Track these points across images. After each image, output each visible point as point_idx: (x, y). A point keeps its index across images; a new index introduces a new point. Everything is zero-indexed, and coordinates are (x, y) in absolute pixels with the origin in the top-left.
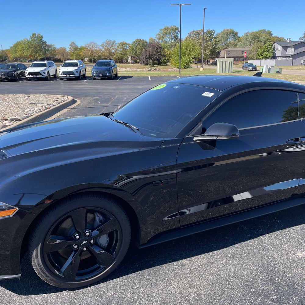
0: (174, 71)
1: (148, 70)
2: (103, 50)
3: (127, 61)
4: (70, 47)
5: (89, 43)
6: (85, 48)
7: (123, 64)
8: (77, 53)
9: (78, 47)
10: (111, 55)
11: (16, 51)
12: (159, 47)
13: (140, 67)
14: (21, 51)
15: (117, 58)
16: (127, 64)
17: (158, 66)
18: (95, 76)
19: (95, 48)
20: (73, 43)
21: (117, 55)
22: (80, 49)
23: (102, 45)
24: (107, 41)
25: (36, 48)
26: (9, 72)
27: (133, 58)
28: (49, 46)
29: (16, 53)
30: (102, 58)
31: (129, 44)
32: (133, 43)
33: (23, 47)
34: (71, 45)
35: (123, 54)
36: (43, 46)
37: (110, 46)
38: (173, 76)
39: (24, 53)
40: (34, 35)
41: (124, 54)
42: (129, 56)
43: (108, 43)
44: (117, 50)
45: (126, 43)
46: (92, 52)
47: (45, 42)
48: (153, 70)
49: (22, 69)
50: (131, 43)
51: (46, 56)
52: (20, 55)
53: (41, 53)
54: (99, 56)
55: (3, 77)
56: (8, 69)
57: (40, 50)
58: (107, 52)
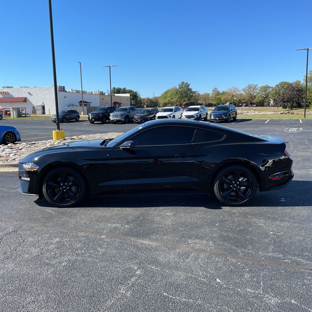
0: (310, 114)
1: (280, 113)
2: (244, 94)
3: (268, 105)
4: (212, 93)
5: (231, 88)
6: (226, 93)
7: (265, 107)
8: (219, 98)
9: (220, 92)
10: (252, 99)
11: (165, 97)
12: (300, 90)
13: (276, 111)
14: (169, 97)
15: (258, 101)
16: (268, 108)
17: (297, 109)
18: (212, 119)
19: (236, 92)
20: (216, 89)
21: (258, 99)
22: (221, 94)
23: (244, 90)
24: (249, 85)
25: (182, 95)
26: (144, 116)
28: (194, 92)
29: (165, 99)
30: (243, 102)
31: (272, 87)
32: (276, 86)
33: (172, 94)
34: (214, 91)
35: (265, 98)
36: (188, 92)
37: (252, 90)
39: (172, 99)
40: (183, 83)
42: (271, 99)
43: (250, 87)
44: (259, 94)
45: (269, 87)
46: (233, 97)
47: (191, 89)
48: (286, 113)
49: (154, 114)
50: (274, 86)
51: (191, 101)
52: (169, 101)
53: (186, 99)
54: (239, 100)
55: (139, 120)
56: (144, 113)
57: (186, 96)
58: (248, 96)
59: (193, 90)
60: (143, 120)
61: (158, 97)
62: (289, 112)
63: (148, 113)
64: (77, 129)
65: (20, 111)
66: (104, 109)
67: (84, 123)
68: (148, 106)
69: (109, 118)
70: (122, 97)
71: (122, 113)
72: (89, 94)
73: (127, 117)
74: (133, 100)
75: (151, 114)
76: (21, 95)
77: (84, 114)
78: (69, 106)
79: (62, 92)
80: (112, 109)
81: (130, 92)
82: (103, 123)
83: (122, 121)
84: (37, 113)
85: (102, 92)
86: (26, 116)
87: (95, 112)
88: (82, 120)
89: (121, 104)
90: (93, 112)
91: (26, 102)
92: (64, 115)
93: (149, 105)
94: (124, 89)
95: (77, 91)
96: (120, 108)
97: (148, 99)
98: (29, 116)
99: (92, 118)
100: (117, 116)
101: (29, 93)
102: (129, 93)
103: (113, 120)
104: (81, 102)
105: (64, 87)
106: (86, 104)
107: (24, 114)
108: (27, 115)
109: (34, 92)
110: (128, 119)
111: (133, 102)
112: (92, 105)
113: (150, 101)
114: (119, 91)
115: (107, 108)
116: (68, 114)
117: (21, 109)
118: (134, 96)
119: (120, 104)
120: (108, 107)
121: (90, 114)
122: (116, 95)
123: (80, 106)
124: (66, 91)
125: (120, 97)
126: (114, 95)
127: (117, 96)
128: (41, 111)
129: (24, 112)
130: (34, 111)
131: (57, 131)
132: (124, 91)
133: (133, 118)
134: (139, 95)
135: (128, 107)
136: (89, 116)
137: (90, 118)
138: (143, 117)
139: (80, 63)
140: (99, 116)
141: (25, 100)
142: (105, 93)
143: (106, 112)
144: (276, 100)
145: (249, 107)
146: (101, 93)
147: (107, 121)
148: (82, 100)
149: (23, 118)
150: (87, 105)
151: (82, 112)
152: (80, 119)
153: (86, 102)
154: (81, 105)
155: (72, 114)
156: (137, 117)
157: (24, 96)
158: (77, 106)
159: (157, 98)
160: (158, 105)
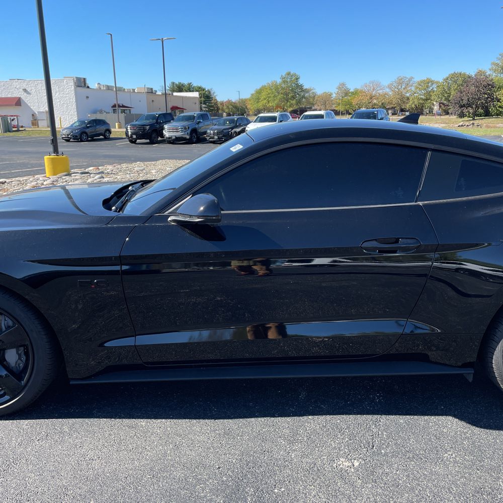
1: (457, 125)
2: (391, 93)
3: (431, 112)
4: (338, 92)
5: (368, 83)
6: (361, 92)
7: (424, 117)
8: (349, 100)
9: (350, 91)
10: (404, 102)
11: (258, 100)
12: (489, 85)
13: (447, 121)
14: (265, 99)
15: (413, 106)
16: (430, 117)
17: (482, 119)
19: (377, 91)
20: (343, 84)
21: (414, 102)
22: (352, 93)
23: (389, 87)
24: (398, 78)
25: (287, 94)
26: (224, 129)
27: (442, 106)
28: (307, 91)
29: (258, 102)
30: (388, 107)
31: (437, 82)
32: (445, 80)
33: (269, 94)
34: (339, 88)
35: (424, 100)
36: (298, 91)
37: (403, 87)
38: (496, 136)
39: (269, 102)
40: (288, 74)
41: (427, 100)
42: (435, 103)
43: (400, 81)
44: (415, 93)
45: (432, 81)
46: (371, 98)
47: (301, 86)
48: (468, 126)
49: (242, 126)
50: (441, 80)
51: (301, 106)
52: (263, 105)
53: (294, 102)
54: (382, 104)
55: (216, 137)
56: (224, 125)
57: (293, 97)
58: (398, 96)
59: (305, 87)
60: (223, 136)
61: (246, 100)
62: (473, 124)
63: (232, 125)
64: (104, 153)
65: (8, 121)
66: (153, 117)
67: (119, 143)
68: (229, 115)
69: (163, 134)
70: (186, 97)
71: (186, 123)
72: (129, 92)
73: (194, 131)
74: (205, 103)
75: (236, 127)
76: (10, 93)
77: (120, 127)
78: (95, 112)
79: (81, 88)
80: (168, 117)
81: (199, 89)
82: (152, 143)
83: (184, 139)
84: (39, 125)
85: (152, 89)
86: (18, 131)
87: (137, 123)
88: (116, 137)
89: (184, 111)
90: (135, 123)
91: (21, 105)
92: (84, 128)
93: (232, 113)
94: (189, 84)
95: (108, 86)
96: (182, 115)
97: (229, 102)
98: (25, 130)
99: (133, 134)
100: (177, 130)
101: (25, 90)
102: (197, 91)
103: (170, 138)
104: (114, 106)
105: (84, 79)
106: (124, 110)
107: (16, 127)
108: (20, 129)
109: (33, 88)
110: (197, 134)
111: (205, 107)
112: (133, 112)
113: (233, 106)
114: (180, 88)
115: (159, 115)
116: (90, 126)
117: (9, 118)
118: (207, 97)
119: (182, 110)
120: (161, 113)
121: (129, 126)
122: (175, 94)
123: (114, 113)
124: (88, 87)
125: (182, 97)
126: (172, 95)
127: (176, 96)
128: (46, 121)
129: (15, 123)
130: (35, 122)
131: (53, 156)
132: (190, 89)
133: (205, 133)
134: (215, 95)
135: (196, 113)
136: (127, 130)
137: (130, 133)
138: (222, 131)
139: (111, 35)
140: (144, 129)
141: (18, 102)
142: (156, 91)
143: (157, 122)
144: (443, 104)
145: (399, 116)
146: (150, 91)
147: (160, 139)
148: (116, 103)
149: (14, 133)
150: (126, 111)
151: (117, 124)
152: (112, 136)
153: (123, 106)
154: (114, 111)
155: (97, 127)
156: (212, 132)
157: (16, 95)
158: (109, 113)
159: (244, 101)
160: (245, 113)
